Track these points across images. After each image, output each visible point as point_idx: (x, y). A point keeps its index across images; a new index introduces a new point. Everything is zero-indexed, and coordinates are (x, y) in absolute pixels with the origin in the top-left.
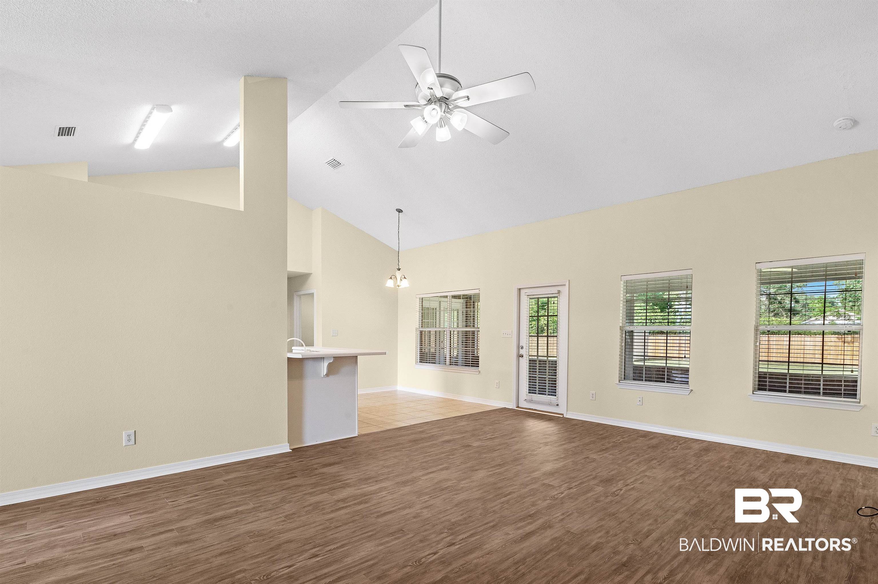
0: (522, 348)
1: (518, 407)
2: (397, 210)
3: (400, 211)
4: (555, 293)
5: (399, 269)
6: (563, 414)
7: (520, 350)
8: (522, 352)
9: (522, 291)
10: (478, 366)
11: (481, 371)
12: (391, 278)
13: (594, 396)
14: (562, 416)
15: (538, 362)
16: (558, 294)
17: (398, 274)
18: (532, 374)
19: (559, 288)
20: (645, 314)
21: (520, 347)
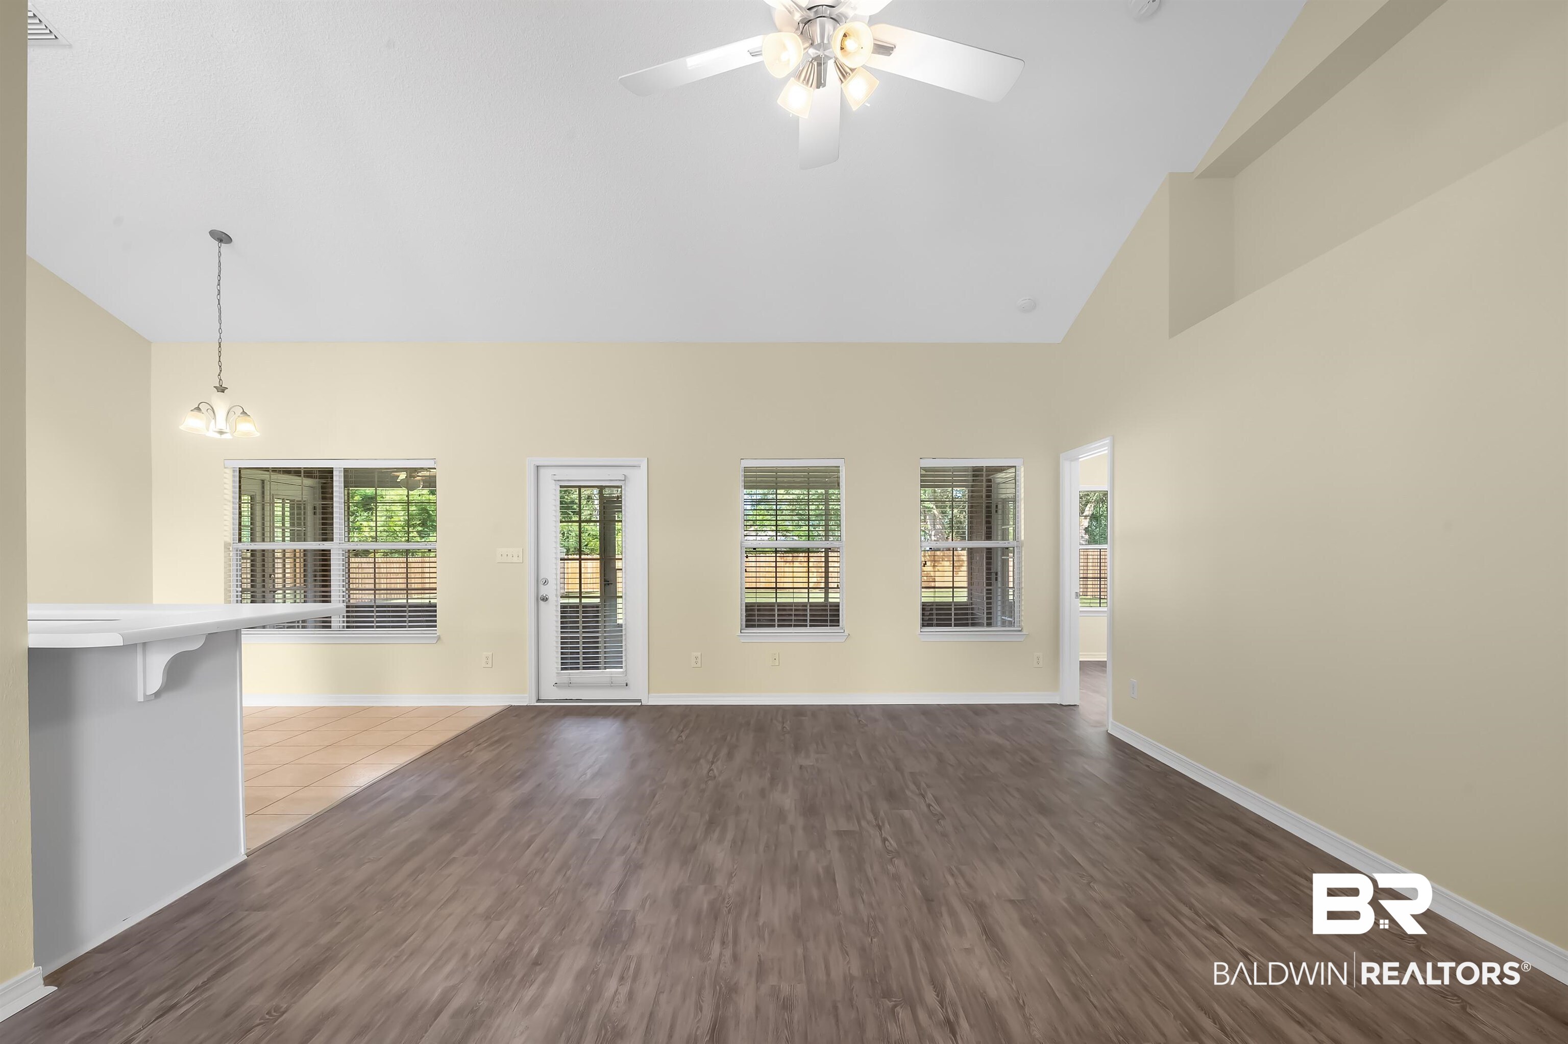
0: (546, 582)
1: (539, 700)
2: (213, 234)
3: (222, 238)
4: (620, 480)
5: (221, 389)
6: (640, 701)
7: (542, 587)
8: (544, 591)
9: (542, 471)
10: (435, 626)
11: (441, 637)
12: (198, 409)
13: (699, 660)
14: (639, 704)
15: (581, 609)
16: (624, 482)
17: (221, 404)
18: (571, 632)
19: (626, 471)
20: (774, 523)
21: (542, 582)
